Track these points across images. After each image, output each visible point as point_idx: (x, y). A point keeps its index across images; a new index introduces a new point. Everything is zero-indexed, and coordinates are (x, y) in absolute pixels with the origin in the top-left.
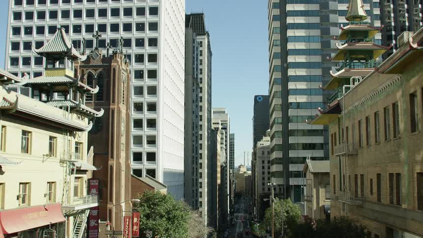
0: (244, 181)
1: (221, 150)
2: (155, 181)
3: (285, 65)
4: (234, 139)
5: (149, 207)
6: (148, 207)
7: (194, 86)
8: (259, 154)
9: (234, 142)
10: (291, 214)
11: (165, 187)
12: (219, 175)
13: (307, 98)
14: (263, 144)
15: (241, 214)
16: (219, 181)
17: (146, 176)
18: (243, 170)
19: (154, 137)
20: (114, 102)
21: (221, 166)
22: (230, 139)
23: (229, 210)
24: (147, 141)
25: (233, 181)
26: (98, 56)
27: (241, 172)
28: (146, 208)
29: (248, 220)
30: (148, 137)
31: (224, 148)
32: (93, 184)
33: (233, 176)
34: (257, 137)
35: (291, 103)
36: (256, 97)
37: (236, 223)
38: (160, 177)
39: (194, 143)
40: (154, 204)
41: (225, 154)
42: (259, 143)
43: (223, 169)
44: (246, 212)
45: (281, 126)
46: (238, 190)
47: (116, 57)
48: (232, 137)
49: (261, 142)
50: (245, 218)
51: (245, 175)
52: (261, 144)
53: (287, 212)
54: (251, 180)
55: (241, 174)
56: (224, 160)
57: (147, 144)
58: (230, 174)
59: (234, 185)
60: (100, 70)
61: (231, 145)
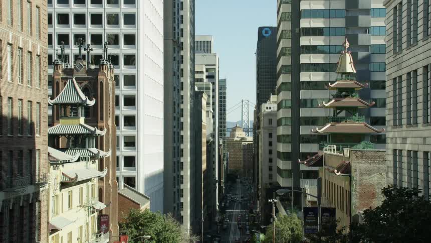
0: (242, 153)
1: (208, 116)
2: (135, 191)
3: (297, 30)
4: (225, 88)
5: (137, 229)
6: (135, 228)
7: (175, 52)
8: (264, 123)
9: (225, 93)
10: (296, 232)
11: (148, 199)
12: (204, 157)
13: (324, 76)
14: (270, 108)
15: (236, 211)
16: (204, 166)
17: (125, 186)
18: (239, 134)
19: (133, 137)
20: (102, 119)
21: (207, 142)
22: (220, 88)
23: (217, 203)
24: (125, 143)
25: (224, 155)
26: (82, 67)
27: (236, 139)
28: (133, 229)
29: (248, 221)
30: (126, 137)
31: (211, 112)
32: (103, 220)
33: (224, 147)
34: (262, 98)
35: (303, 82)
36: (261, 29)
37: (229, 226)
38: (141, 187)
39: (175, 130)
40: (141, 225)
41: (212, 121)
42: (264, 106)
43: (210, 145)
44: (244, 207)
45: (290, 110)
46: (232, 167)
47: (102, 69)
48: (222, 84)
49: (267, 105)
50: (243, 217)
51: (243, 143)
52: (267, 108)
53: (292, 230)
54: (251, 151)
55: (237, 141)
56: (211, 130)
57: (125, 146)
58: (219, 145)
59: (225, 162)
60: (85, 83)
61: (220, 98)
